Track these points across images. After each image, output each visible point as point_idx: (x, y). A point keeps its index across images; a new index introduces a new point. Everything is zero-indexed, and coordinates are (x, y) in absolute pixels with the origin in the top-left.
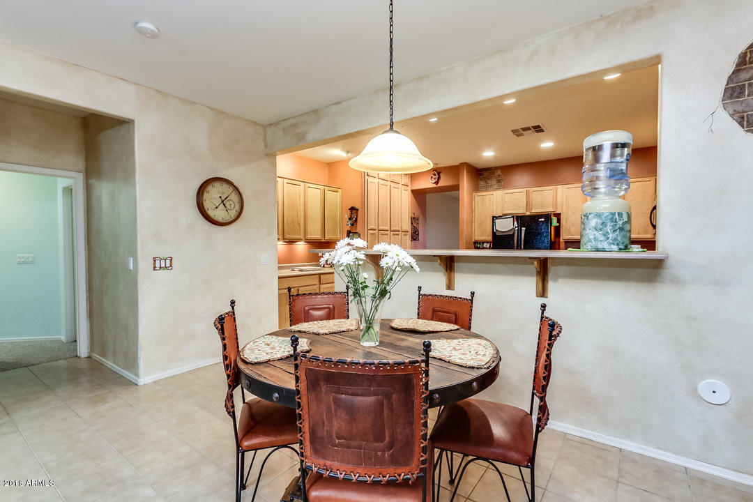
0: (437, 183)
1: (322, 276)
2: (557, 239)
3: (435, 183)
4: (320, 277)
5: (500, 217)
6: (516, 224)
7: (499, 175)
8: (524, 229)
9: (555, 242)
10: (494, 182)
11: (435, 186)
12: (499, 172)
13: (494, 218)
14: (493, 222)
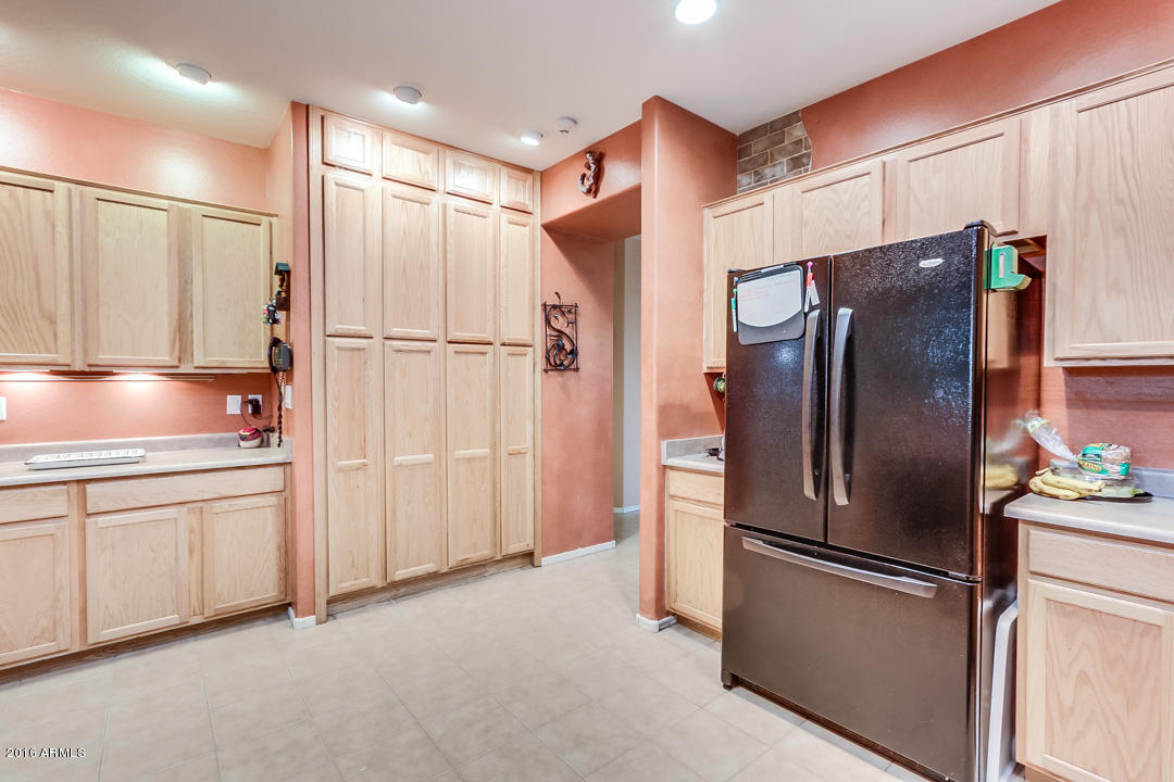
0: (594, 190)
1: (90, 488)
2: (1028, 362)
3: (589, 191)
4: (84, 491)
5: (756, 274)
6: (813, 295)
7: (799, 142)
8: (845, 313)
9: (1010, 376)
10: (781, 167)
11: (590, 201)
12: (799, 131)
13: (736, 277)
14: (731, 294)
